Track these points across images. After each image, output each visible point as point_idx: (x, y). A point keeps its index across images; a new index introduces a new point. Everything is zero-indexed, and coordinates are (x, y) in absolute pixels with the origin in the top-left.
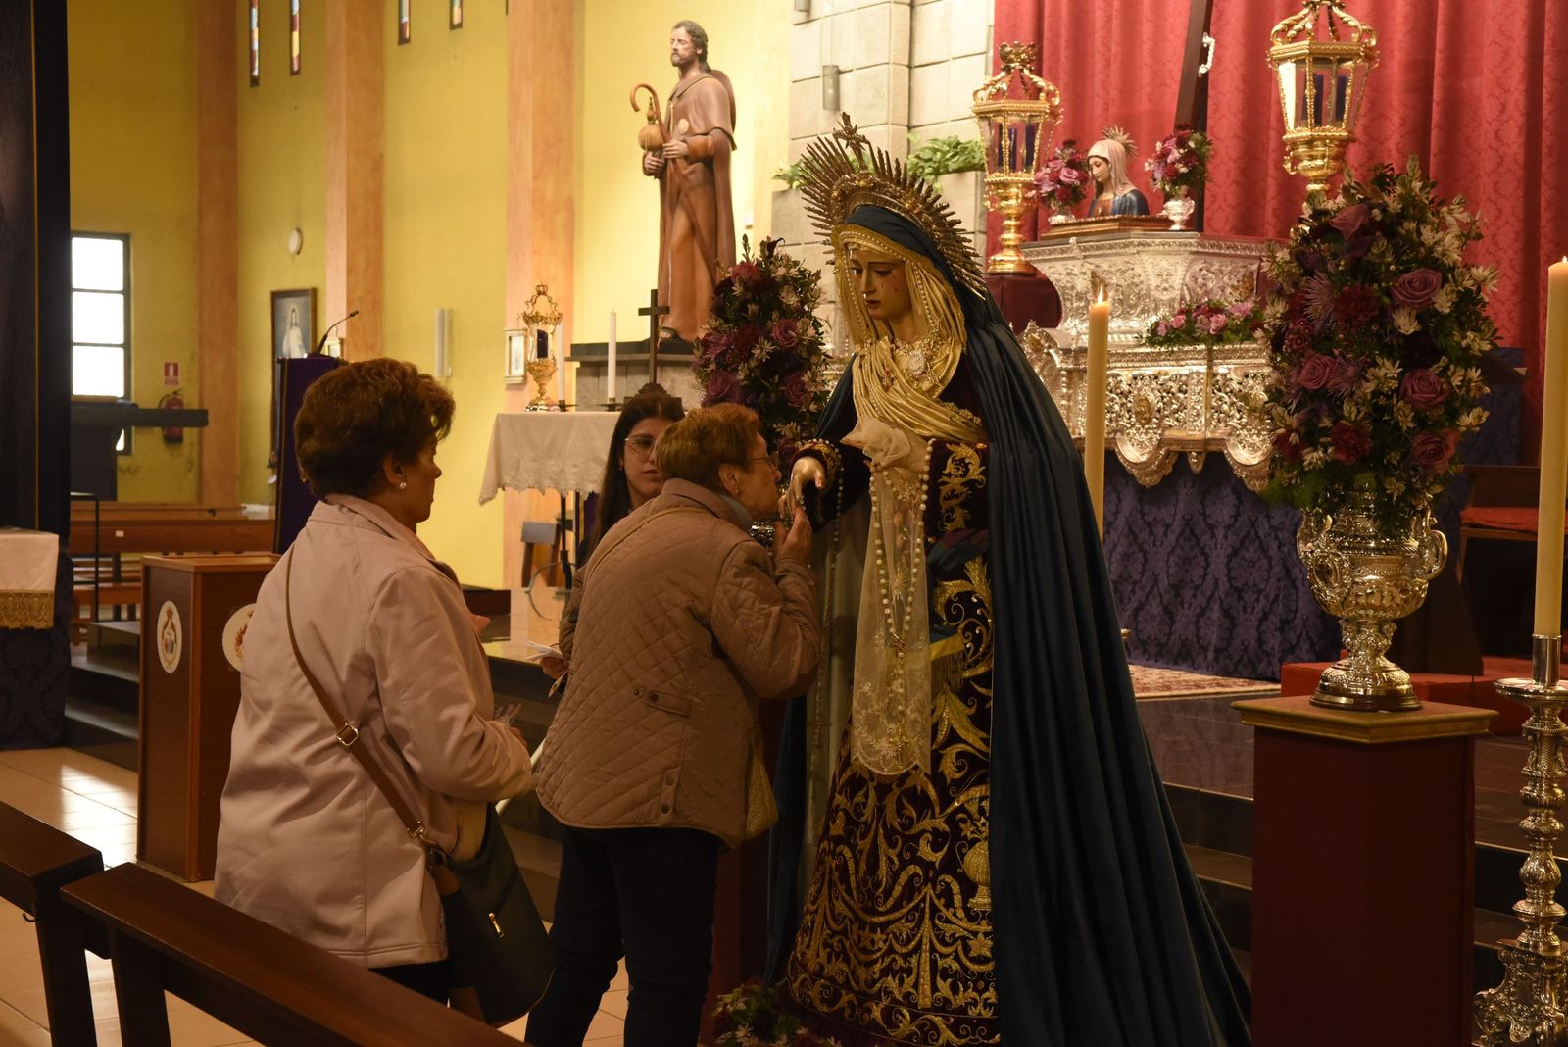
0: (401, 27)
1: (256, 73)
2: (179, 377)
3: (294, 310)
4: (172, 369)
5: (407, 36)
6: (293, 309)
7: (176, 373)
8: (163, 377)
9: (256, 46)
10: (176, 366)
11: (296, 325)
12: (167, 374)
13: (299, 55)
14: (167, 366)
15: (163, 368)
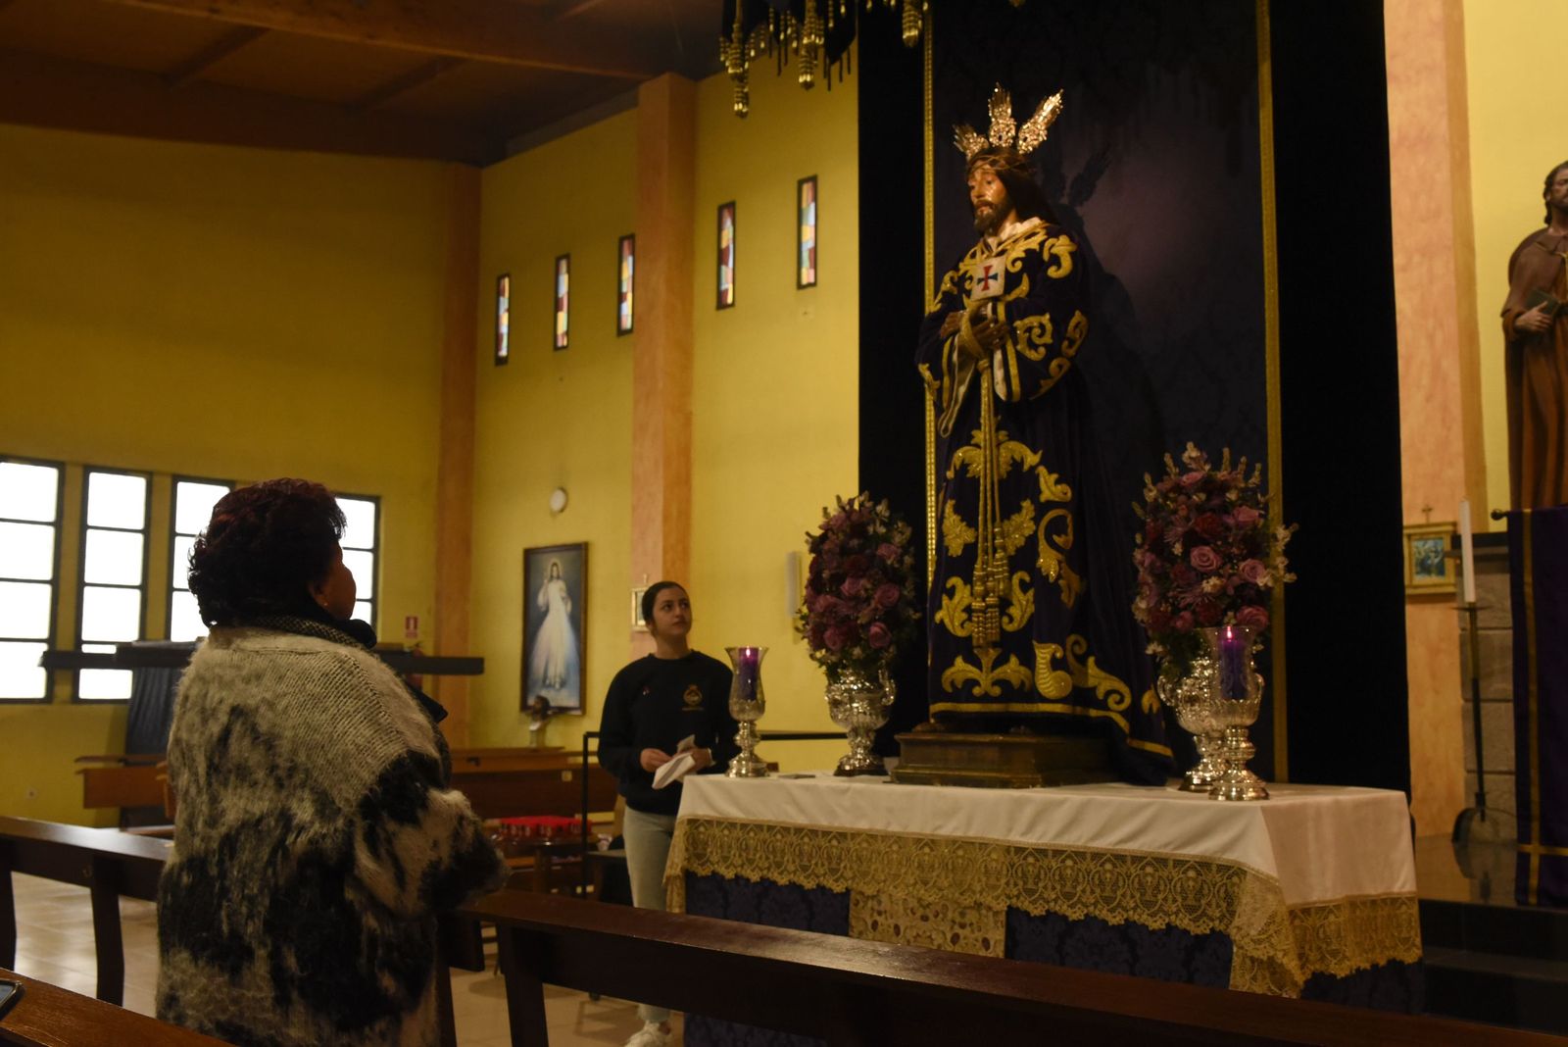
0: (721, 295)
1: (504, 352)
2: (419, 631)
3: (555, 564)
4: (412, 622)
5: (730, 300)
6: (553, 564)
7: (416, 627)
8: (404, 630)
9: (504, 329)
10: (416, 620)
11: (558, 578)
12: (408, 627)
13: (567, 333)
14: (408, 619)
15: (403, 622)
